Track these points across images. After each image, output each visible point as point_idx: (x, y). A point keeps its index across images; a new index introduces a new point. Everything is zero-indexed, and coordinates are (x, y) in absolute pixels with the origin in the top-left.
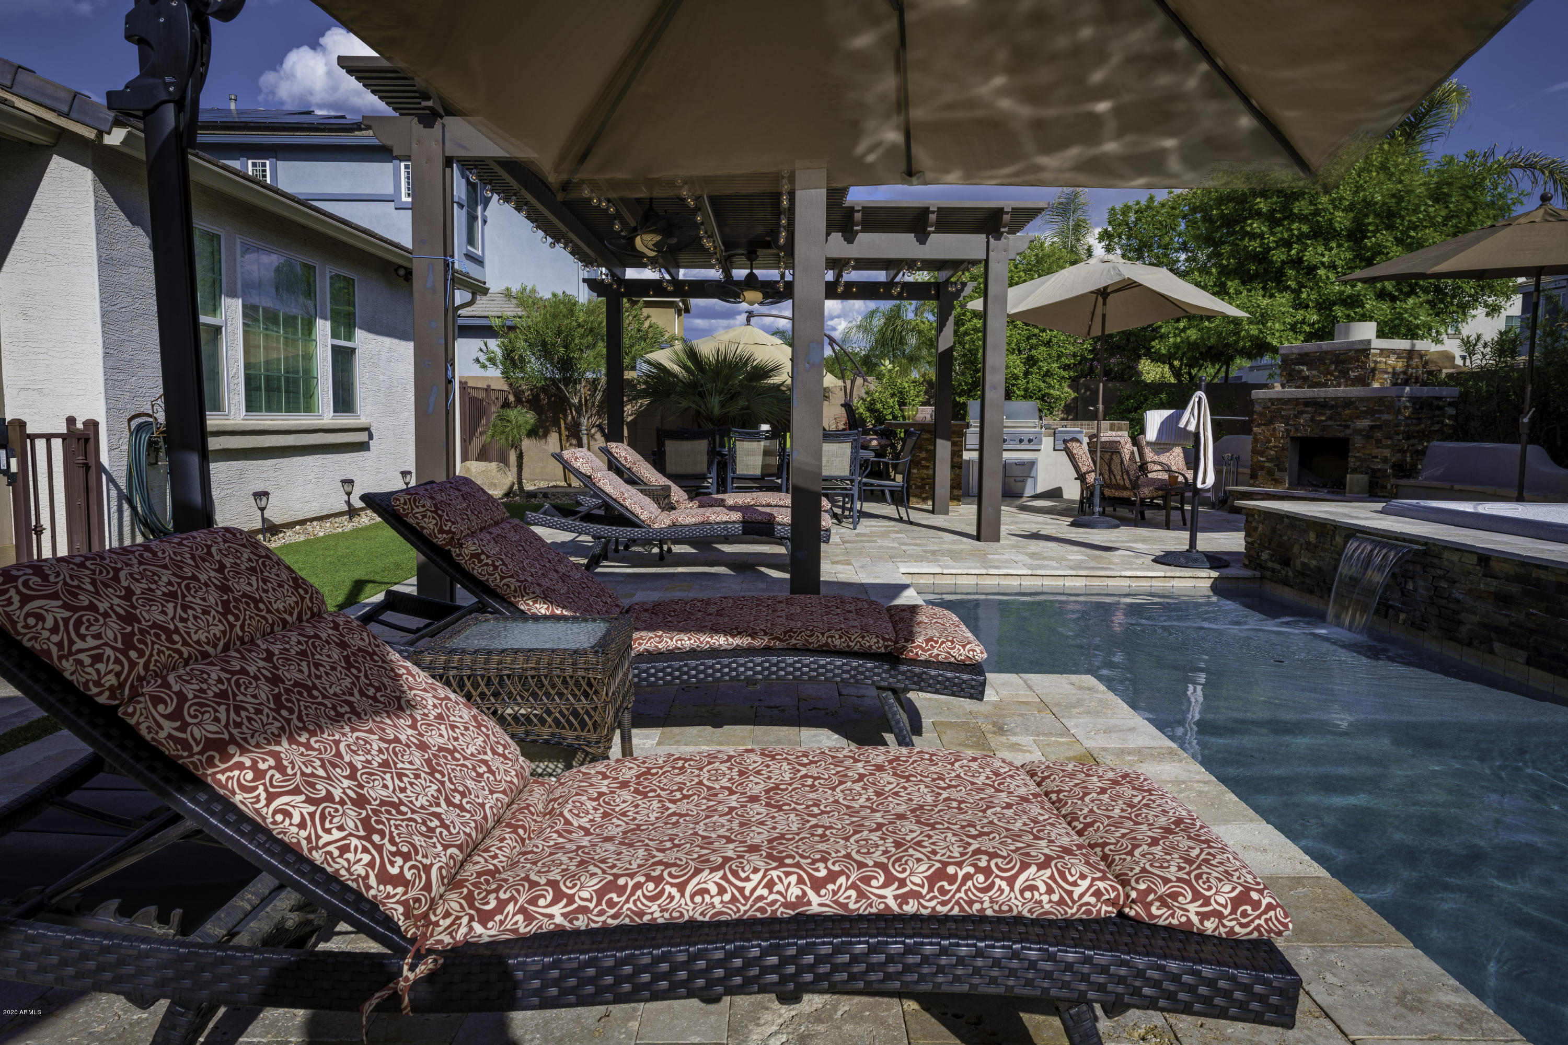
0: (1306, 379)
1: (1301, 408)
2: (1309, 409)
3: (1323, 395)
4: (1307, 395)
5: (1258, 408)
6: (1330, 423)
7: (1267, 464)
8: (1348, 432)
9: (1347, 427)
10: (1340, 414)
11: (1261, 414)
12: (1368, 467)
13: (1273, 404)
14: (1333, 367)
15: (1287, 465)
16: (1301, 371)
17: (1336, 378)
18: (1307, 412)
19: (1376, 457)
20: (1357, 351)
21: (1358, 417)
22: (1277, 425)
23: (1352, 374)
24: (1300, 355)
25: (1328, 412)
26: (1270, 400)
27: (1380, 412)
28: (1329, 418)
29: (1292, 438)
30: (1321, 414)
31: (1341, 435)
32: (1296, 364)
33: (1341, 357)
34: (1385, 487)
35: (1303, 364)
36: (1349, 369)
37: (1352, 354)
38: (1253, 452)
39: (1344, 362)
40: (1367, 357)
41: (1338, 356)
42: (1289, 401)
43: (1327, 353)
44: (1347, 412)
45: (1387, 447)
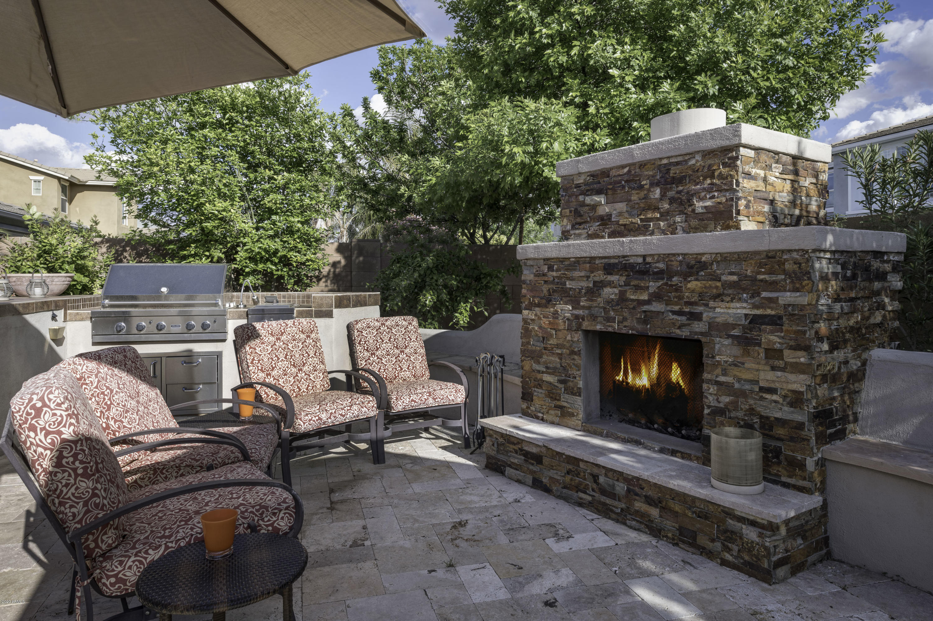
0: (605, 220)
1: (599, 276)
2: (614, 278)
3: (640, 250)
4: (610, 252)
5: (527, 275)
6: (657, 307)
7: (548, 378)
8: (699, 327)
9: (696, 317)
10: (678, 289)
11: (533, 288)
12: (751, 411)
13: (551, 268)
14: (657, 193)
15: (581, 384)
16: (594, 207)
17: (665, 215)
18: (610, 284)
19: (772, 391)
20: (708, 154)
21: (718, 297)
22: (559, 307)
23: (699, 205)
24: (593, 175)
25: (653, 286)
26: (546, 260)
27: (773, 286)
28: (657, 297)
29: (587, 333)
30: (638, 288)
31: (684, 333)
32: (585, 193)
33: (674, 171)
34: (802, 466)
35: (599, 192)
36: (691, 196)
37: (696, 161)
38: (523, 352)
39: (680, 180)
40: (732, 163)
41: (666, 169)
42: (577, 262)
43: (642, 165)
44: (693, 284)
45: (797, 368)
